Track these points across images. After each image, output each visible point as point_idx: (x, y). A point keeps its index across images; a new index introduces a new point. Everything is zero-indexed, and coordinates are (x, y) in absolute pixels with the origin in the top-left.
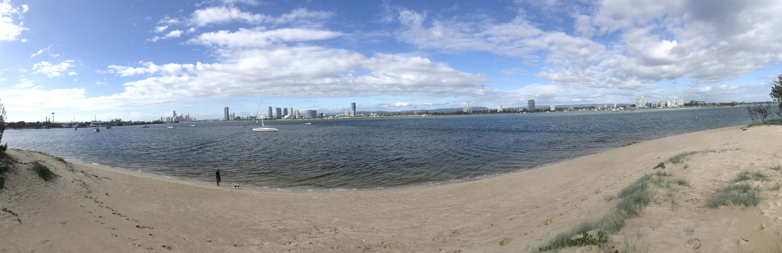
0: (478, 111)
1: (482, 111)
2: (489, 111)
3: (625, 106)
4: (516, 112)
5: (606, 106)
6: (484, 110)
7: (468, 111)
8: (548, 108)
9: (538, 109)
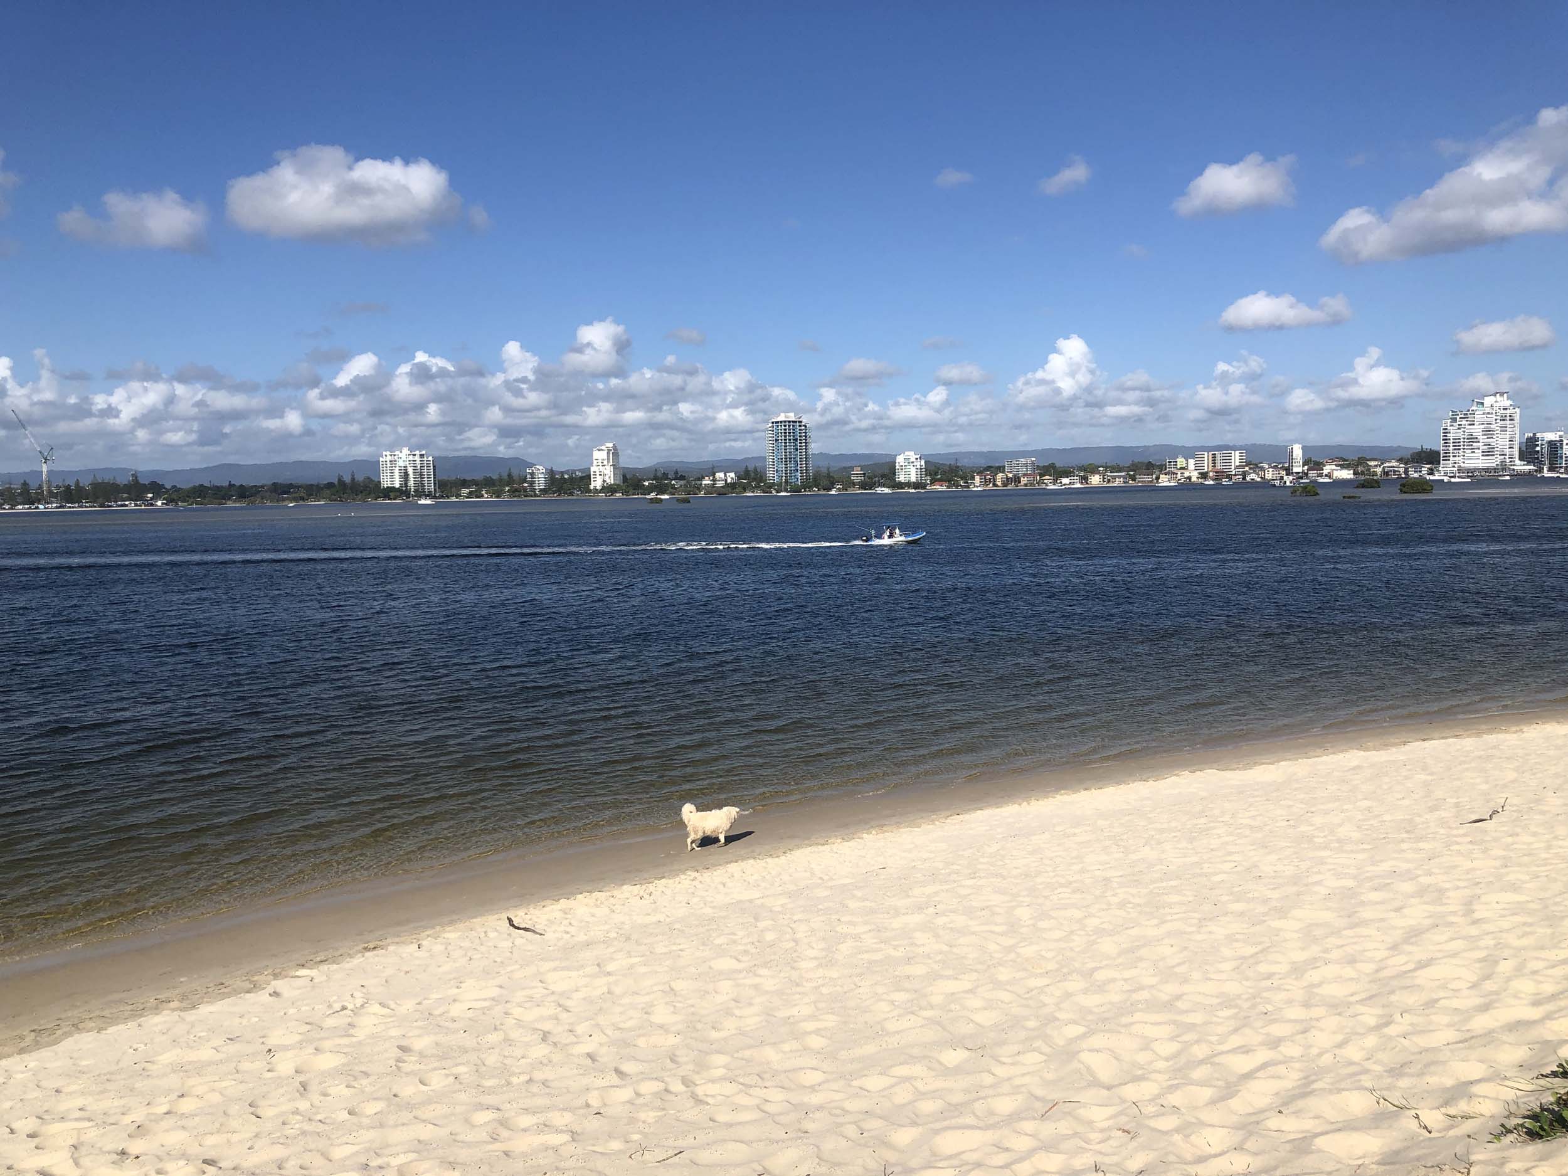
0: (475, 483)
1: (500, 480)
2: (540, 482)
3: (1362, 461)
4: (699, 488)
5: (1236, 458)
6: (510, 475)
7: (411, 483)
8: (887, 472)
9: (824, 470)
